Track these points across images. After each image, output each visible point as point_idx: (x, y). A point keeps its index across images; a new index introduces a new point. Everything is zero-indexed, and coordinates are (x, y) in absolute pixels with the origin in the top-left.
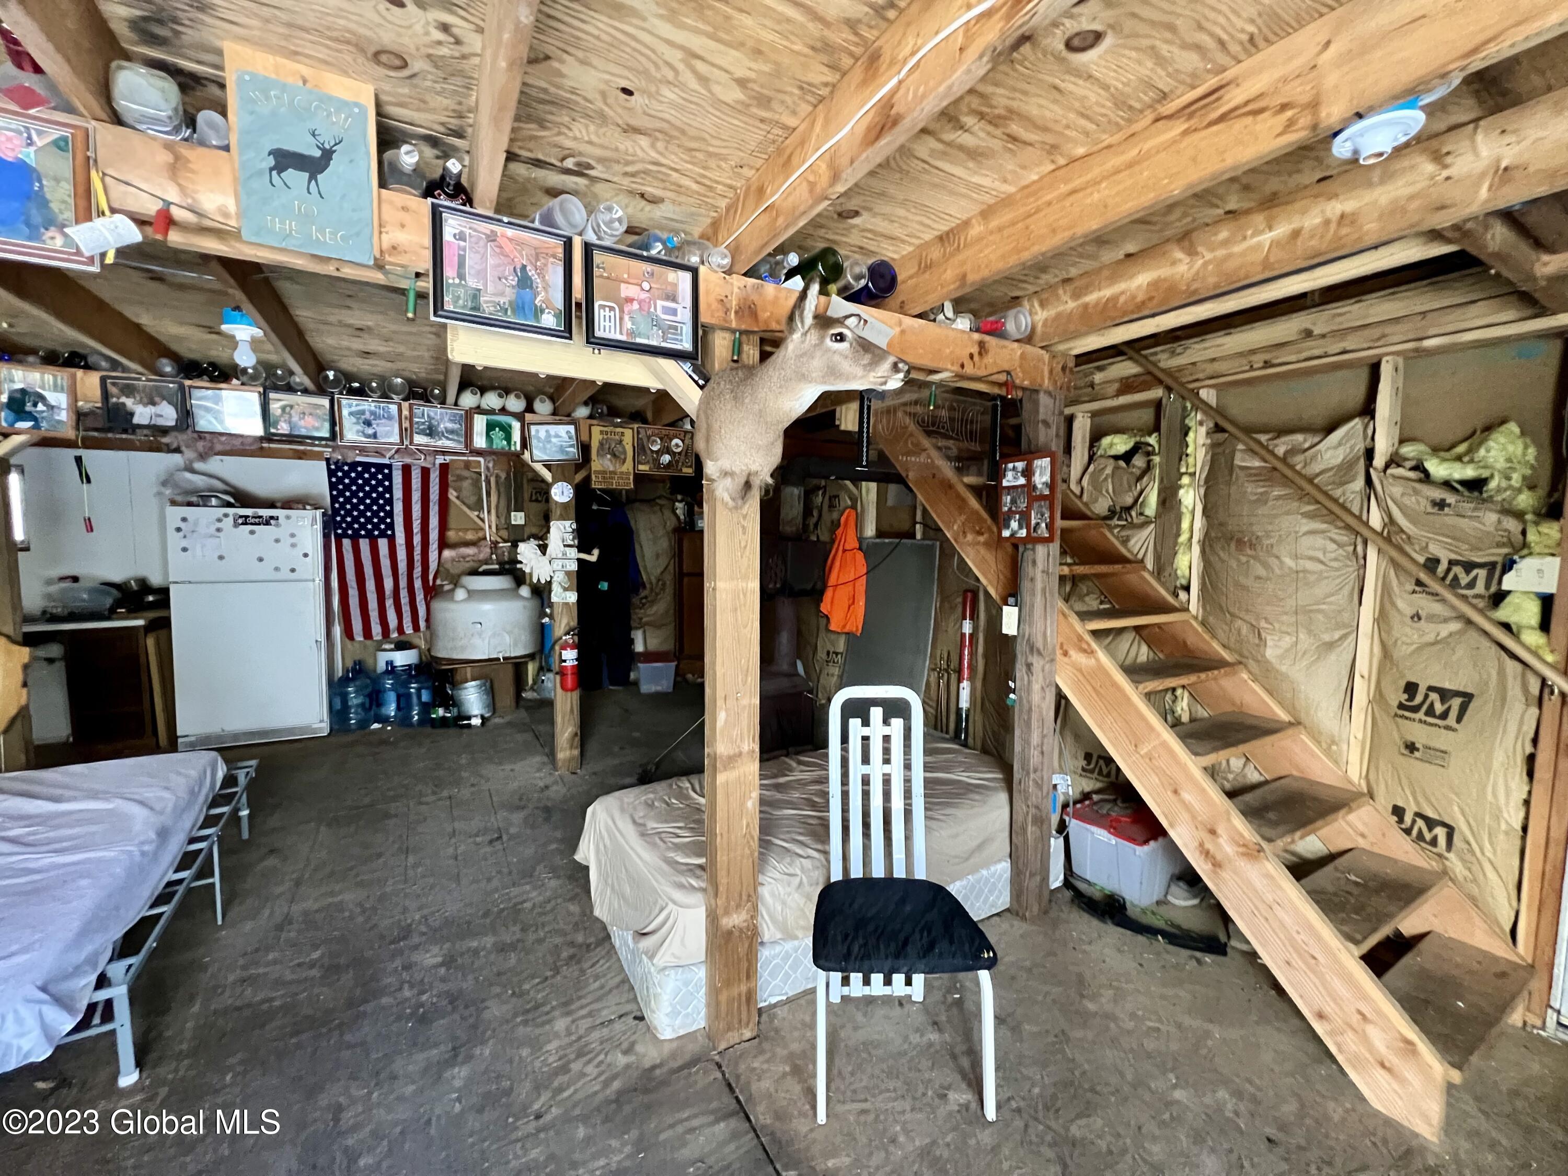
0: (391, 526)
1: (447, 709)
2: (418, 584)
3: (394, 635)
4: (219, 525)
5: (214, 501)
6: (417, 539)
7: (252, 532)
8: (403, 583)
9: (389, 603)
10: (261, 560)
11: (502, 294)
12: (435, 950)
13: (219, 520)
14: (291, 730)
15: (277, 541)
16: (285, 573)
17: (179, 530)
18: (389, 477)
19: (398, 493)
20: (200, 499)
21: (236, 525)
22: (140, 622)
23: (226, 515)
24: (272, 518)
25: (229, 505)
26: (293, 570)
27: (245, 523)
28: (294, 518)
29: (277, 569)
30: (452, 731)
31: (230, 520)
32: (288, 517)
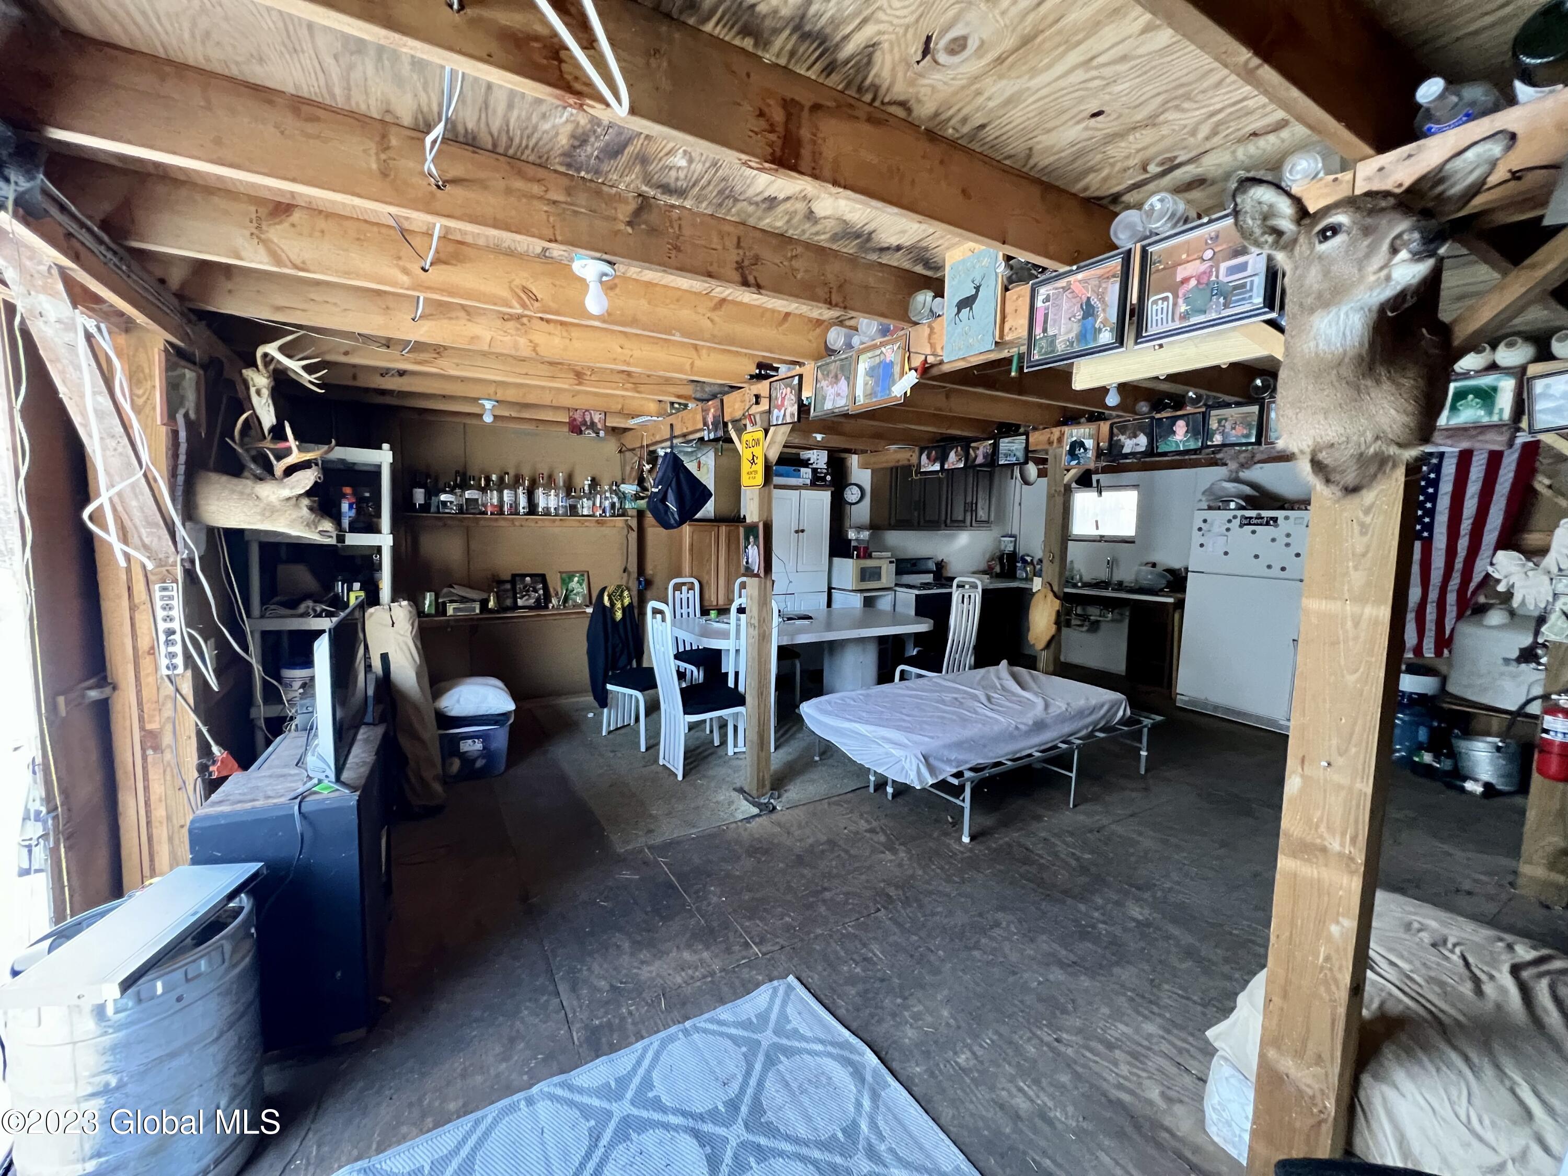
0: (1430, 527)
1: (1437, 758)
2: (1451, 598)
3: (1409, 655)
4: (1228, 525)
5: (1232, 505)
6: (1463, 544)
7: (1254, 532)
8: (1433, 595)
9: (1411, 617)
10: (1256, 557)
11: (1070, 331)
12: (1146, 912)
13: (1229, 521)
14: (1259, 718)
15: (1273, 540)
16: (1276, 571)
17: (1200, 529)
18: (1438, 469)
19: (1446, 487)
20: (1218, 503)
21: (1241, 526)
22: (1171, 600)
23: (1235, 517)
24: (1272, 518)
25: (1243, 508)
26: (1283, 569)
27: (1249, 524)
28: (1292, 520)
29: (1269, 567)
30: (1438, 785)
31: (1237, 522)
32: (1287, 518)
